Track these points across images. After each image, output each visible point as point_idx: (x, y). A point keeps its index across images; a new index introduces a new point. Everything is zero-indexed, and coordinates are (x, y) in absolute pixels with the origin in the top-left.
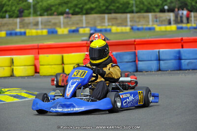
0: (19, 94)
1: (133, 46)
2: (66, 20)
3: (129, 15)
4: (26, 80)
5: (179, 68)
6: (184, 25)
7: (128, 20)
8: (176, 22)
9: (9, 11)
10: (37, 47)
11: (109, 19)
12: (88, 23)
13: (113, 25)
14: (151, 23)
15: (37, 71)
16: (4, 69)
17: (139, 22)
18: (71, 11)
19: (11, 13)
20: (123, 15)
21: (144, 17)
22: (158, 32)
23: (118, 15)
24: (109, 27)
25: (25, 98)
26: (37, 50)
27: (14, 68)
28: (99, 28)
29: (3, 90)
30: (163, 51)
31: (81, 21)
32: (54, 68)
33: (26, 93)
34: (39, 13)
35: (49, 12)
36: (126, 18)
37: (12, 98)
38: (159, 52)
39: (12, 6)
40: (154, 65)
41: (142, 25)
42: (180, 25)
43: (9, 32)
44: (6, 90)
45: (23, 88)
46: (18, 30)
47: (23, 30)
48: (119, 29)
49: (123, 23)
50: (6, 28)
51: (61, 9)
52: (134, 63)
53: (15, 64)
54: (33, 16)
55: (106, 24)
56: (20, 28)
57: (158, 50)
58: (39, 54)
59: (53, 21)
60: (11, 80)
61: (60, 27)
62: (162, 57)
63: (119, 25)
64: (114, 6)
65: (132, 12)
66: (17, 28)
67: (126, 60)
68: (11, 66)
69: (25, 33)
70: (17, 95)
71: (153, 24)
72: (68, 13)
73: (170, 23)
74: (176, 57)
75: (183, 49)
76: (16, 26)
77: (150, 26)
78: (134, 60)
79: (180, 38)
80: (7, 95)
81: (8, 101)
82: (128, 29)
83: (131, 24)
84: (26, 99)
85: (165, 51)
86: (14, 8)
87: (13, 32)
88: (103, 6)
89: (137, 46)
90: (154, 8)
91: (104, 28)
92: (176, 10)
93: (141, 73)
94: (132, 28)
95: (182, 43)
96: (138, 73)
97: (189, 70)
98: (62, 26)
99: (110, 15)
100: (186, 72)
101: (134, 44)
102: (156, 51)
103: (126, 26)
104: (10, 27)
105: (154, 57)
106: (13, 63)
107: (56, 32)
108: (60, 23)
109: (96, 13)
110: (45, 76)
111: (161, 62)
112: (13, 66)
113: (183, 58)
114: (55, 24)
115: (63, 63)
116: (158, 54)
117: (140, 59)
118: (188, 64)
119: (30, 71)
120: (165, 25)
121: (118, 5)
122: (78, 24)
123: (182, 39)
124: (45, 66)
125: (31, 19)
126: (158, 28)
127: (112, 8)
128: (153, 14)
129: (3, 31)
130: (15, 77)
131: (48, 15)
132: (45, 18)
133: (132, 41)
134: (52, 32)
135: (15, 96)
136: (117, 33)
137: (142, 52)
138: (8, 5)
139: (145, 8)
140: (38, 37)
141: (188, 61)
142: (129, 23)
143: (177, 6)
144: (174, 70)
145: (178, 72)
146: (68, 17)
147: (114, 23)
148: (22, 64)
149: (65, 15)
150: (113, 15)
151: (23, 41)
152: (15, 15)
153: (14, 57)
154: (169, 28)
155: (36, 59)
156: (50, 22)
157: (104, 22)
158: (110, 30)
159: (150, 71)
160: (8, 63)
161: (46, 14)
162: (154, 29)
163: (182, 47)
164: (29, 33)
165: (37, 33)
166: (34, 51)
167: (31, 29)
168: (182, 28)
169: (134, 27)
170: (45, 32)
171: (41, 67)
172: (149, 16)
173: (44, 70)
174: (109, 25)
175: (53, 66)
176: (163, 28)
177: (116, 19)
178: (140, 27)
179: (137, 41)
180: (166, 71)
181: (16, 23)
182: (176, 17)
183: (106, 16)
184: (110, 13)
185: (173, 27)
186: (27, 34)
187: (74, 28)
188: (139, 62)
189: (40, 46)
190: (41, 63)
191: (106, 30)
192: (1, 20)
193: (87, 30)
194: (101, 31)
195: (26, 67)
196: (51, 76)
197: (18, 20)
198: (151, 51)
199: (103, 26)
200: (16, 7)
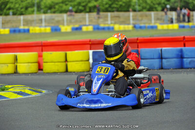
0: (23, 91)
1: (136, 45)
2: (69, 18)
3: (131, 14)
4: (30, 77)
5: (181, 66)
6: (186, 24)
7: (131, 18)
8: (179, 21)
9: (13, 9)
10: (40, 44)
11: (112, 17)
12: (90, 21)
13: (115, 23)
14: (153, 21)
15: (40, 68)
16: (8, 66)
17: (142, 20)
18: (74, 9)
19: (15, 10)
20: (126, 14)
21: (146, 16)
22: (160, 30)
23: (121, 14)
24: (112, 26)
25: (29, 95)
26: (41, 48)
27: (18, 65)
28: (102, 25)
29: (6, 86)
30: (165, 49)
31: (85, 19)
32: (58, 66)
33: (30, 89)
34: (42, 11)
35: (53, 10)
36: (129, 17)
37: (16, 95)
38: (161, 50)
39: (16, 3)
40: (156, 63)
41: (144, 23)
42: (182, 24)
43: (13, 29)
44: (10, 86)
45: (26, 85)
46: (22, 27)
47: (26, 28)
48: (122, 27)
49: (126, 22)
50: (9, 25)
51: (65, 7)
53: (18, 61)
54: (37, 14)
55: (109, 22)
56: (24, 25)
57: (160, 48)
58: (42, 51)
59: (57, 19)
60: (15, 77)
61: (63, 25)
62: (164, 55)
63: (121, 23)
64: (117, 4)
65: (134, 11)
66: (20, 26)
68: (14, 63)
69: (28, 30)
70: (21, 92)
71: (155, 23)
72: (71, 11)
73: (172, 22)
74: (178, 55)
75: (186, 48)
76: (20, 23)
77: (152, 25)
79: (183, 36)
80: (11, 91)
81: (11, 98)
82: (130, 27)
83: (134, 22)
84: (30, 96)
85: (167, 49)
86: (17, 6)
87: (17, 29)
88: (106, 4)
89: (139, 44)
90: (157, 6)
91: (106, 26)
92: (179, 9)
94: (135, 27)
95: (184, 41)
97: (191, 68)
98: (65, 23)
99: (112, 13)
100: (188, 70)
101: (136, 42)
102: (159, 50)
103: (129, 24)
104: (14, 24)
105: (156, 56)
106: (17, 60)
107: (60, 30)
108: (63, 20)
110: (49, 73)
111: (164, 60)
112: (17, 63)
113: (185, 56)
114: (58, 22)
115: (66, 61)
116: (160, 52)
117: (143, 57)
118: (190, 63)
119: (34, 68)
120: (167, 23)
121: (121, 3)
122: (81, 22)
123: (184, 38)
124: (48, 63)
125: (35, 16)
126: (160, 27)
127: (115, 6)
128: (155, 12)
129: (7, 28)
130: (19, 73)
131: (51, 13)
132: (49, 15)
133: (135, 40)
134: (56, 30)
135: (18, 93)
137: (145, 51)
138: (12, 3)
139: (148, 7)
140: (41, 34)
141: (190, 59)
142: (132, 22)
143: (179, 5)
144: (176, 69)
145: (181, 70)
146: (71, 15)
147: (117, 21)
148: (26, 61)
149: (69, 13)
150: (116, 13)
152: (19, 12)
153: (18, 54)
154: (171, 26)
155: (40, 56)
156: (53, 19)
157: (107, 20)
158: (113, 28)
159: (153, 69)
160: (12, 60)
161: (49, 11)
162: (156, 27)
163: (185, 46)
164: (32, 30)
165: (40, 30)
166: (38, 48)
167: (34, 26)
168: (183, 27)
169: (137, 26)
170: (48, 29)
171: (44, 64)
172: (150, 15)
173: (47, 67)
174: (111, 23)
175: (56, 63)
176: (165, 27)
177: (119, 17)
178: (142, 25)
180: (169, 69)
181: (20, 20)
182: (179, 16)
183: (109, 14)
184: (113, 11)
185: (175, 26)
186: (31, 32)
187: (77, 26)
188: (142, 60)
189: (44, 43)
190: (44, 61)
191: (109, 28)
192: (4, 17)
193: (90, 28)
194: (104, 29)
195: (30, 64)
196: (55, 73)
197: (22, 17)
198: (153, 49)
199: (105, 24)
200: (20, 5)
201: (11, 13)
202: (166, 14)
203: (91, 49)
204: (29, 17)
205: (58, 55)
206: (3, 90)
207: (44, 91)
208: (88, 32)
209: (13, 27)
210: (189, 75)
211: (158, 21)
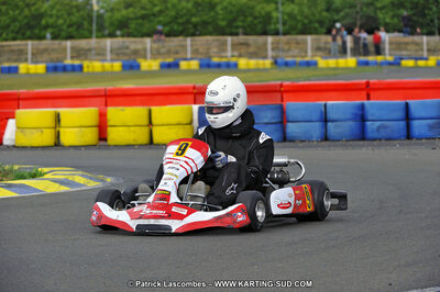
1: (279, 95)
2: (155, 46)
3: (270, 39)
4: (83, 152)
5: (362, 136)
6: (371, 58)
7: (269, 47)
10: (103, 93)
11: (234, 46)
12: (195, 51)
13: (240, 56)
14: (310, 53)
15: (103, 137)
16: (42, 132)
17: (289, 49)
18: (167, 29)
19: (56, 30)
20: (261, 39)
21: (298, 43)
22: (322, 69)
23: (251, 39)
24: (234, 60)
25: (81, 185)
26: (104, 99)
27: (62, 130)
28: (215, 60)
29: (40, 169)
30: (333, 105)
31: (184, 47)
32: (134, 132)
33: (83, 176)
34: (106, 32)
35: (126, 30)
36: (265, 44)
37: (57, 185)
38: (325, 105)
39: (58, 17)
40: (315, 129)
41: (294, 56)
42: (362, 58)
43: (51, 65)
44: (46, 170)
45: (77, 167)
46: (68, 62)
47: (77, 62)
48: (253, 63)
49: (259, 53)
50: (46, 57)
51: (146, 27)
52: (279, 125)
53: (62, 123)
54: (97, 37)
55: (229, 54)
56: (72, 58)
57: (323, 102)
58: (106, 105)
59: (133, 47)
60: (57, 153)
61: (145, 58)
62: (331, 115)
63: (252, 56)
64: (243, 21)
65: (277, 33)
66: (65, 58)
67: (266, 121)
68: (55, 128)
69: (81, 68)
70: (66, 180)
71: (313, 56)
74: (355, 115)
75: (372, 101)
76: (66, 53)
77: (308, 59)
78: (279, 120)
79: (364, 81)
80: (47, 179)
81: (49, 191)
82: (268, 63)
83: (274, 54)
84: (84, 188)
85: (336, 104)
86: (60, 21)
87: (58, 64)
89: (285, 95)
90: (317, 25)
91: (224, 60)
92: (357, 30)
93: (292, 144)
94: (276, 63)
95: (368, 90)
96: (287, 144)
97: (380, 140)
98: (149, 55)
99: (235, 38)
100: (375, 143)
101: (280, 91)
102: (321, 105)
103: (265, 57)
104: (54, 56)
105: (316, 116)
106: (59, 121)
107: (138, 66)
108: (145, 50)
109: (210, 34)
110: (117, 147)
111: (329, 124)
112: (60, 127)
113: (370, 118)
114: (136, 52)
115: (150, 123)
116: (323, 109)
117: (290, 119)
118: (378, 129)
119: (90, 136)
120: (335, 57)
121: (250, 19)
122: (177, 53)
123: (368, 83)
124: (117, 128)
125: (93, 42)
126: (322, 63)
127: (240, 24)
128: (314, 37)
129: (42, 62)
130: (63, 147)
131: (123, 36)
132: (119, 41)
133: (275, 86)
134: (131, 67)
135: (61, 182)
136: (248, 71)
137: (294, 106)
138: (51, 16)
139: (300, 26)
140: (104, 75)
141: (378, 123)
142: (270, 53)
143: (358, 23)
144: (353, 140)
145: (361, 143)
146: (159, 41)
147: (243, 51)
148: (77, 124)
149: (155, 37)
150: (242, 38)
151: (77, 83)
152: (63, 34)
153: (58, 110)
154: (342, 62)
155: (103, 116)
156: (127, 48)
157: (225, 50)
158: (236, 65)
159: (309, 141)
160: (50, 121)
161: (118, 33)
162: (316, 64)
163: (368, 99)
164: (88, 67)
165: (103, 67)
166: (98, 99)
167: (91, 60)
168: (367, 63)
169: (279, 60)
170: (117, 66)
171: (109, 129)
172: (305, 42)
173: (115, 135)
174: (233, 56)
175: (133, 128)
176: (332, 63)
177: (247, 44)
178: (289, 59)
179: (287, 86)
180: (338, 141)
181: (65, 49)
183: (229, 39)
184: (237, 34)
185: (351, 61)
186: (85, 70)
187: (170, 60)
188: (289, 125)
189: (110, 91)
190: (109, 123)
191: (228, 65)
192: (36, 42)
193: (194, 64)
194: (219, 66)
195: (84, 129)
196: (129, 146)
197: (69, 43)
198: (311, 103)
199: (222, 57)
200: (65, 21)
201: (48, 36)
202: (334, 39)
203: (195, 103)
204: (83, 43)
205: (135, 113)
206: (34, 176)
207: (109, 180)
208: (189, 72)
209: (52, 61)
210: (376, 151)
211: (319, 53)
